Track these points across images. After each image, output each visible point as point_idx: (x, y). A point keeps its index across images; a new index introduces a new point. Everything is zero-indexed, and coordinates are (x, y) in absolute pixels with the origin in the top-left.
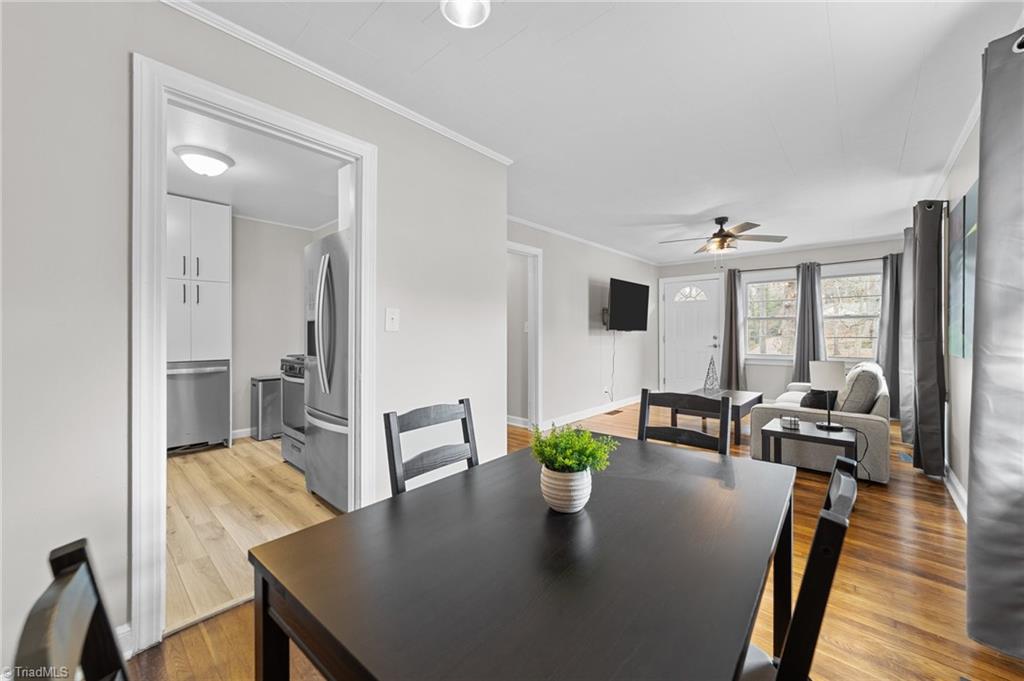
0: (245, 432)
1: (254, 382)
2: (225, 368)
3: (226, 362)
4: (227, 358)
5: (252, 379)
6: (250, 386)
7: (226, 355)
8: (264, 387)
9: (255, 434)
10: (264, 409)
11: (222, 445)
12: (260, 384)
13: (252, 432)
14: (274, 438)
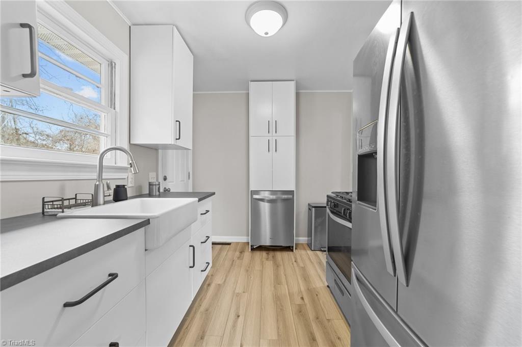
0: (303, 239)
1: (310, 207)
2: (290, 196)
3: (291, 192)
4: (293, 190)
5: (309, 204)
6: (307, 209)
7: (292, 187)
8: (316, 211)
9: (310, 242)
10: (315, 227)
11: (289, 249)
12: (313, 209)
13: (308, 240)
14: (321, 250)
